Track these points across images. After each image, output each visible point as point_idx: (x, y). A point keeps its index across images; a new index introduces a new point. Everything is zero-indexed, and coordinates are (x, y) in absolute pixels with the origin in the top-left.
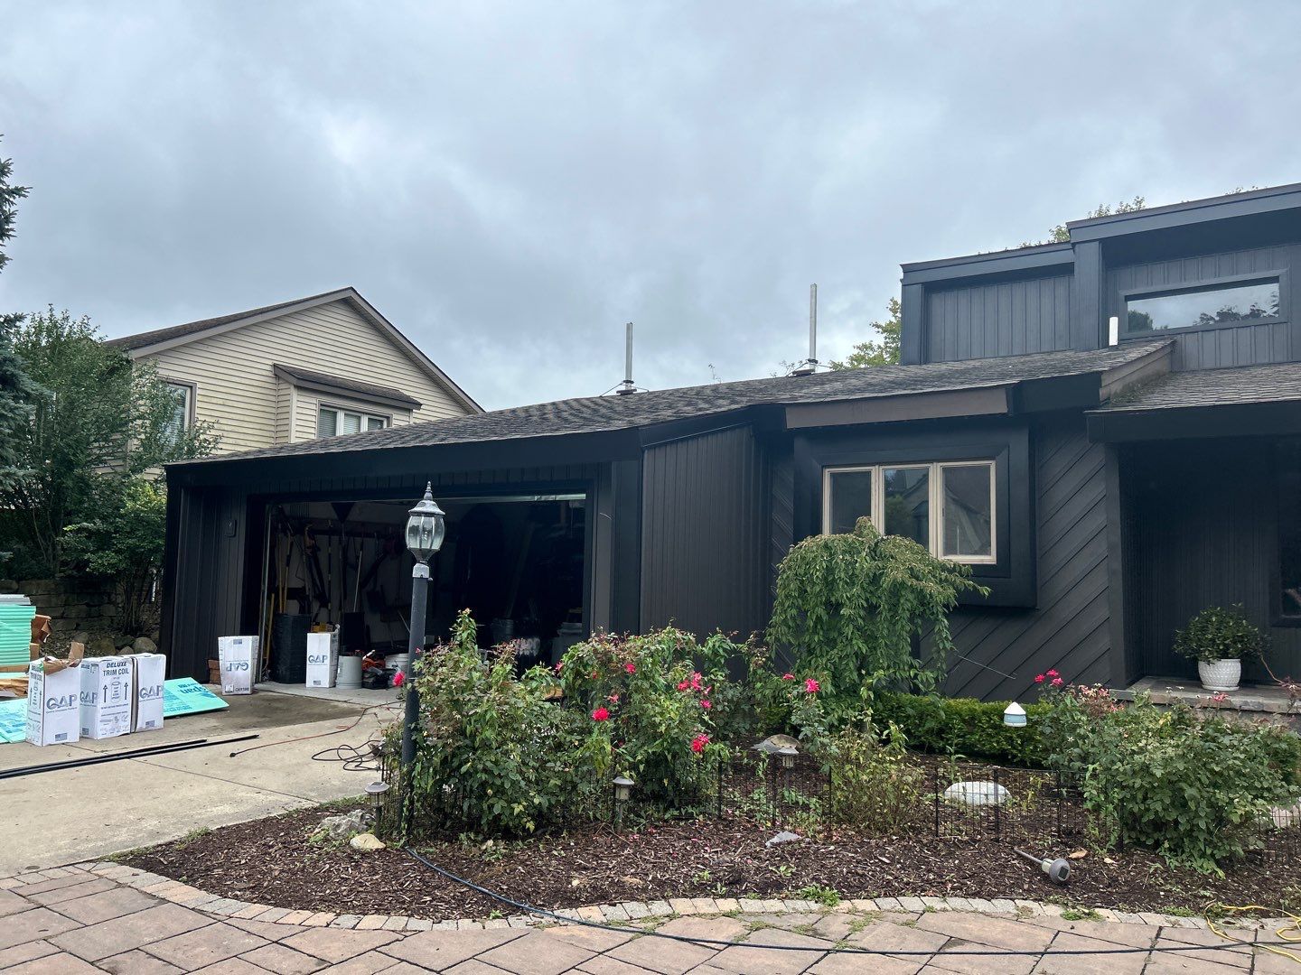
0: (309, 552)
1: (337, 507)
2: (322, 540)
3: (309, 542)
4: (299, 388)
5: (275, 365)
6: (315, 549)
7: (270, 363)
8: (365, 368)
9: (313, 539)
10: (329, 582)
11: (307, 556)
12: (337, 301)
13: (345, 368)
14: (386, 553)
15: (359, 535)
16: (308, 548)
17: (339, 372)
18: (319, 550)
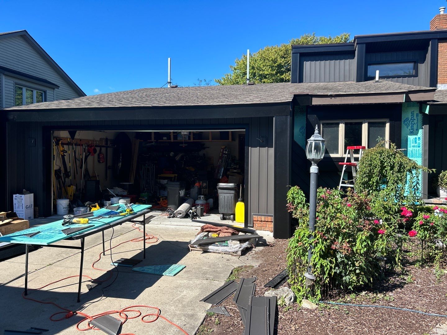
0: (62, 153)
2: (66, 147)
4: (6, 76)
8: (32, 68)
9: (63, 147)
10: (70, 167)
11: (62, 155)
12: (18, 36)
13: (22, 67)
14: (90, 153)
15: (79, 145)
16: (62, 151)
17: (20, 69)
18: (66, 152)
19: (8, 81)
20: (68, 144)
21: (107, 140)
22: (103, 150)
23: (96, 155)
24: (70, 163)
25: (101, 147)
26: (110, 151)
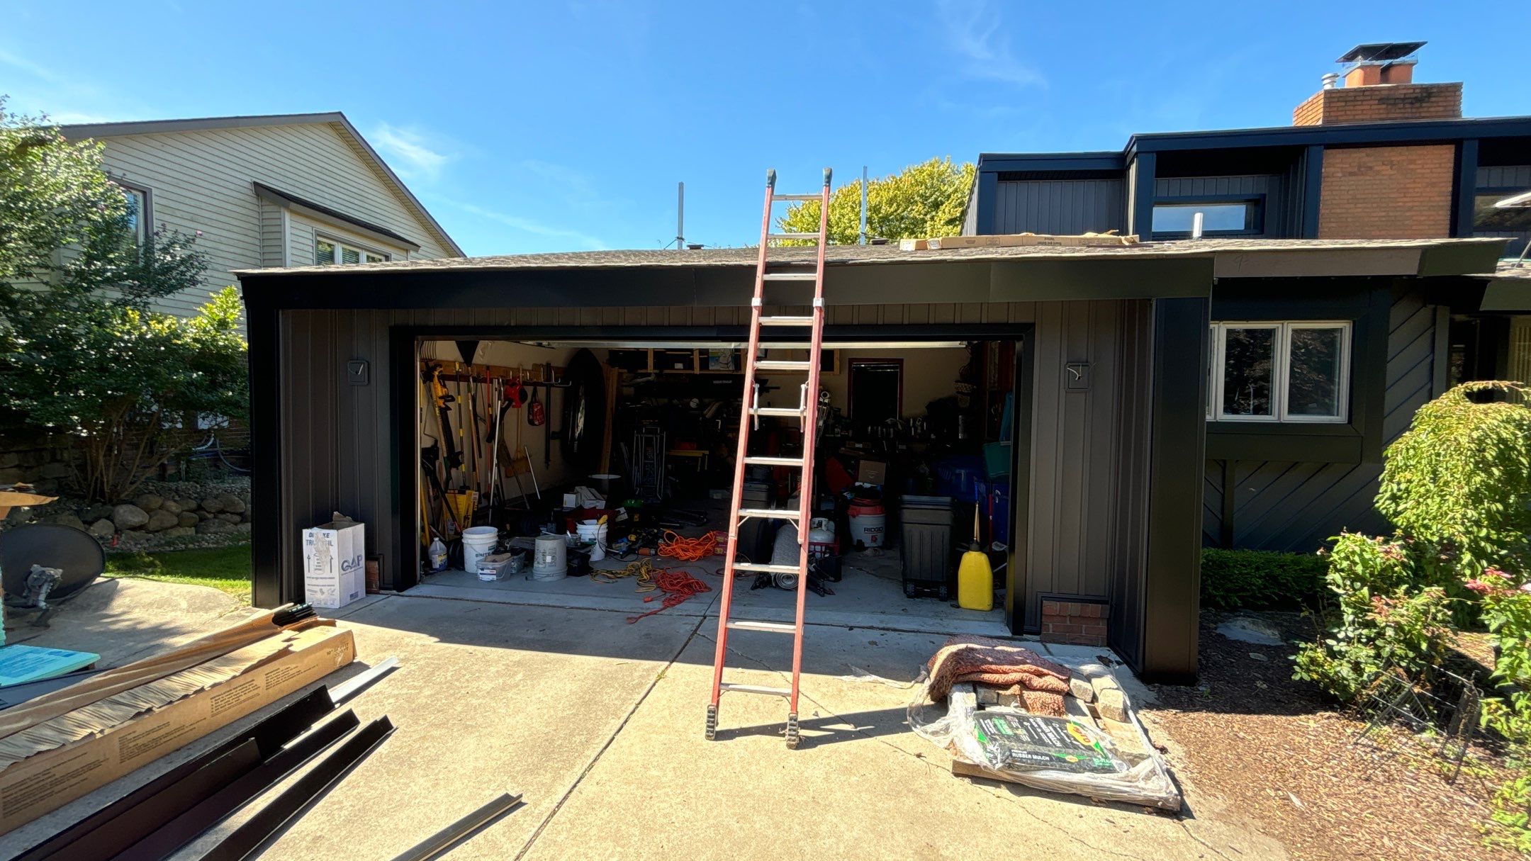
1: (461, 347)
5: (256, 184)
7: (249, 179)
8: (356, 202)
9: (444, 386)
10: (461, 438)
11: (440, 407)
12: (323, 124)
13: (335, 199)
14: (511, 401)
15: (484, 381)
16: (441, 398)
17: (328, 202)
18: (453, 399)
19: (297, 225)
20: (457, 378)
21: (548, 367)
22: (542, 391)
23: (525, 406)
24: (461, 427)
25: (536, 385)
26: (557, 394)
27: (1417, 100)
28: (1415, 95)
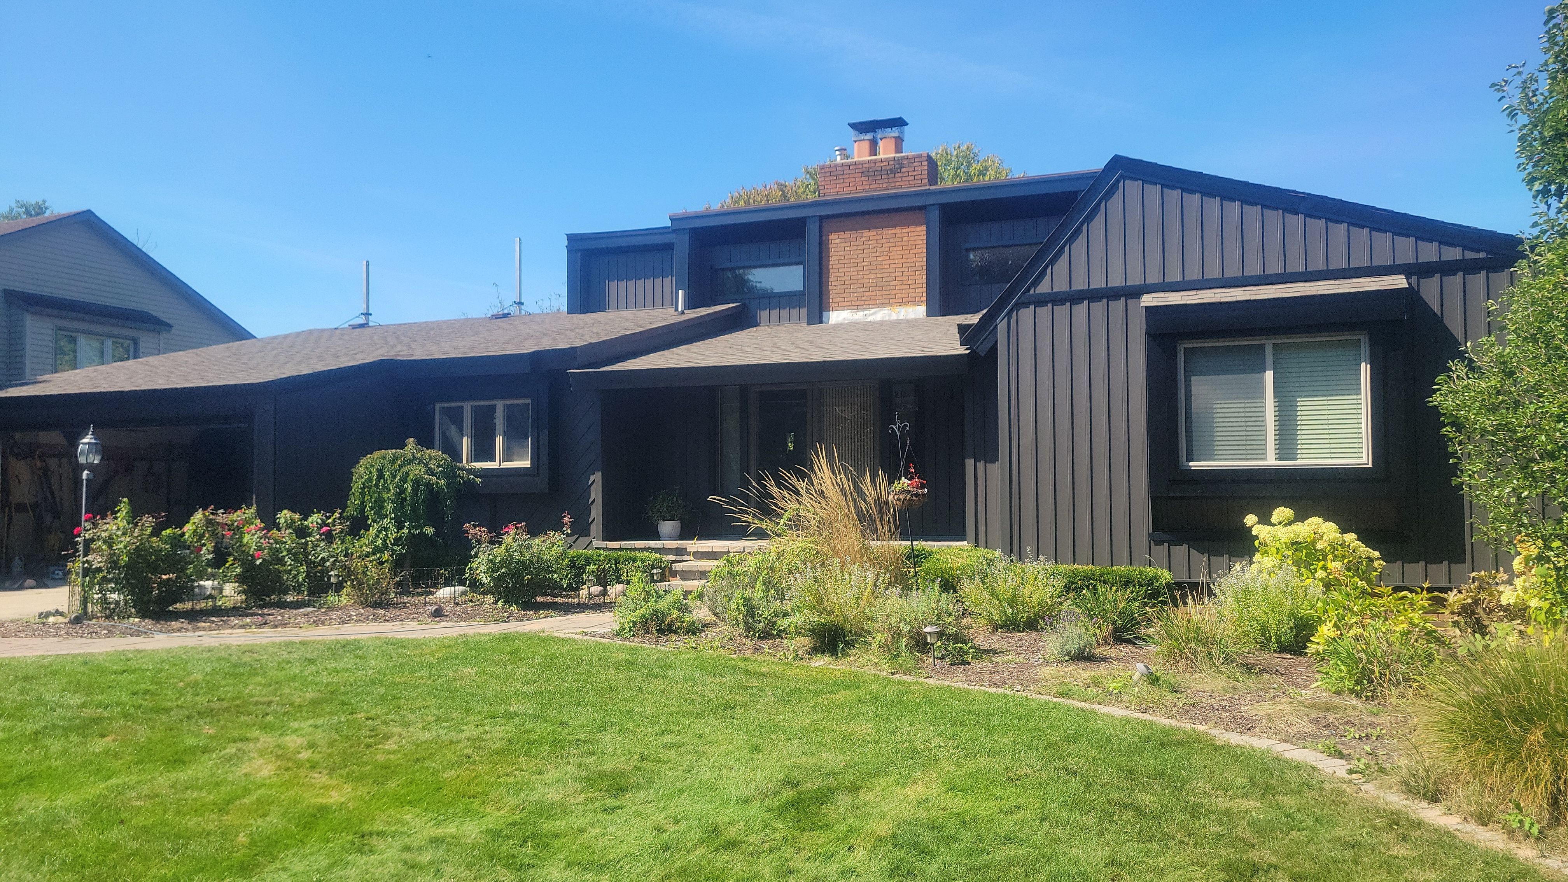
0: (40, 472)
1: (65, 435)
2: (52, 462)
3: (39, 464)
4: (33, 313)
5: (5, 291)
6: (46, 471)
8: (108, 290)
13: (85, 291)
22: (161, 466)
25: (152, 460)
26: (181, 467)
27: (894, 172)
28: (888, 168)
